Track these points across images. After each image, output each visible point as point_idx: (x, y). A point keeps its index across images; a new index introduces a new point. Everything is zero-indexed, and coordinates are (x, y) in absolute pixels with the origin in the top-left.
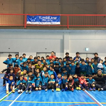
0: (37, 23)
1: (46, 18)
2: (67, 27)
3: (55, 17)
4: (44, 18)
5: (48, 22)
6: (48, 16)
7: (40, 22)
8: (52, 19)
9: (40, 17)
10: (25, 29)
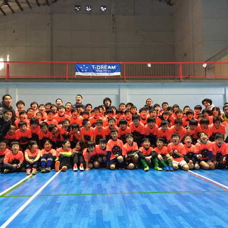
0: (90, 74)
1: (102, 67)
2: (124, 79)
3: (113, 66)
4: (99, 68)
5: (104, 72)
6: (104, 64)
7: (94, 73)
8: (109, 69)
9: (93, 66)
10: (67, 82)
